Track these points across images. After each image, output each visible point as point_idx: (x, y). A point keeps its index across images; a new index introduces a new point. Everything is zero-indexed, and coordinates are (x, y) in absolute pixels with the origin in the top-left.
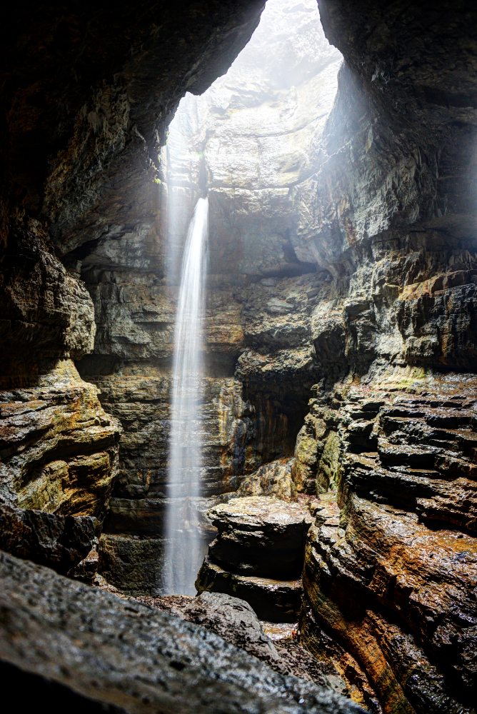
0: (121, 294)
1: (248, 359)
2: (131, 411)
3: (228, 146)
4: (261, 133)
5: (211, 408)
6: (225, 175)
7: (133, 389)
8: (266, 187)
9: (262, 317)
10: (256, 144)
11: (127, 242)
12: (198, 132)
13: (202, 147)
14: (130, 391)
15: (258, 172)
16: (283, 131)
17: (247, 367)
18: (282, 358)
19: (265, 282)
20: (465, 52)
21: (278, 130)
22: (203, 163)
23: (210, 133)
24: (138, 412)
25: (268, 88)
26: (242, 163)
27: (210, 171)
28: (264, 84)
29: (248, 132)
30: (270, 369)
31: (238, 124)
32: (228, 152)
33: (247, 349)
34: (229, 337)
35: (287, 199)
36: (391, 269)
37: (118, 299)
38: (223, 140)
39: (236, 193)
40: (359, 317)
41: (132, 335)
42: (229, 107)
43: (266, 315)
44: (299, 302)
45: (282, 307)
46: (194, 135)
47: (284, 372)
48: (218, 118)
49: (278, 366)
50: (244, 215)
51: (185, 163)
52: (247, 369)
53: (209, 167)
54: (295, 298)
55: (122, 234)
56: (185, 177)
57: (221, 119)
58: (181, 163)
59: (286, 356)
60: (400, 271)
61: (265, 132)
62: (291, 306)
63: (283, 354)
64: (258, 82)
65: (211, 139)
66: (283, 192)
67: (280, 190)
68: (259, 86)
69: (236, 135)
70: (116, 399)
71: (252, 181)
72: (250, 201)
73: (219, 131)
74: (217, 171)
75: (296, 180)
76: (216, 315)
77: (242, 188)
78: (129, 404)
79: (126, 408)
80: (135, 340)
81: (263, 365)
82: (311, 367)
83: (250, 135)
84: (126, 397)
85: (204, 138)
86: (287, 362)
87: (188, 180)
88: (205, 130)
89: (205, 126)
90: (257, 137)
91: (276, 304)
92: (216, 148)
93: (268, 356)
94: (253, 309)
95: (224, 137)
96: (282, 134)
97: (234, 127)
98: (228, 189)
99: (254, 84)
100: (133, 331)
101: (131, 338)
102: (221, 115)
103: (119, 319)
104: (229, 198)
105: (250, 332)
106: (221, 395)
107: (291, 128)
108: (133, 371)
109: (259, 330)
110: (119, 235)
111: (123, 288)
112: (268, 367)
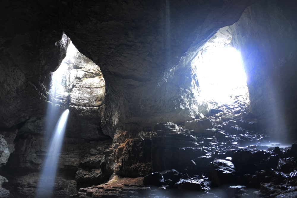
0: (33, 144)
1: (80, 172)
2: (28, 191)
3: (80, 91)
4: (92, 87)
5: (63, 192)
6: (76, 101)
7: (31, 182)
8: (91, 106)
9: (87, 156)
10: (90, 91)
11: (37, 124)
12: (69, 85)
13: (70, 91)
14: (29, 183)
15: (89, 101)
16: (100, 87)
17: (79, 176)
18: (92, 173)
19: (91, 142)
20: (119, 61)
21: (98, 86)
22: (69, 96)
23: (74, 86)
24: (31, 192)
25: (98, 72)
26: (83, 97)
27: (71, 99)
28: (97, 70)
29: (88, 86)
30: (87, 177)
31: (85, 83)
32: (79, 93)
33: (80, 169)
34: (74, 163)
35: (98, 111)
36: (118, 137)
37: (32, 146)
38: (78, 89)
39: (79, 108)
40: (109, 156)
41: (35, 160)
42: (83, 77)
43: (89, 155)
44: (101, 151)
45: (95, 152)
46: (67, 86)
47: (93, 178)
48: (78, 81)
49: (90, 176)
50: (82, 116)
51: (61, 96)
52: (79, 177)
53: (70, 98)
54: (100, 149)
55: (36, 121)
56: (60, 101)
57: (79, 81)
58: (60, 96)
59: (94, 172)
60: (121, 138)
61: (94, 86)
62: (98, 152)
63: (93, 171)
64: (95, 70)
65: (74, 88)
66: (96, 108)
67: (96, 107)
68: (95, 71)
69: (83, 87)
70: (24, 186)
71: (86, 104)
72: (84, 111)
73: (77, 85)
74: (73, 99)
75: (101, 104)
76: (70, 154)
77: (82, 106)
78: (28, 188)
79: (27, 190)
80: (36, 162)
81: (85, 175)
82: (101, 177)
83: (88, 87)
84: (27, 185)
85: (71, 87)
86: (94, 174)
87: (62, 102)
88: (72, 85)
89: (72, 84)
90: (91, 88)
91: (93, 151)
92: (75, 92)
93: (88, 171)
94: (85, 153)
95: (79, 88)
96: (99, 88)
97: (83, 84)
98: (76, 106)
99: (93, 70)
100: (35, 158)
101: (34, 161)
102: (79, 80)
103: (30, 153)
104: (76, 110)
105: (82, 162)
106: (68, 187)
107: (102, 86)
108: (33, 175)
109: (85, 161)
110: (34, 121)
111: (34, 141)
112: (87, 176)
